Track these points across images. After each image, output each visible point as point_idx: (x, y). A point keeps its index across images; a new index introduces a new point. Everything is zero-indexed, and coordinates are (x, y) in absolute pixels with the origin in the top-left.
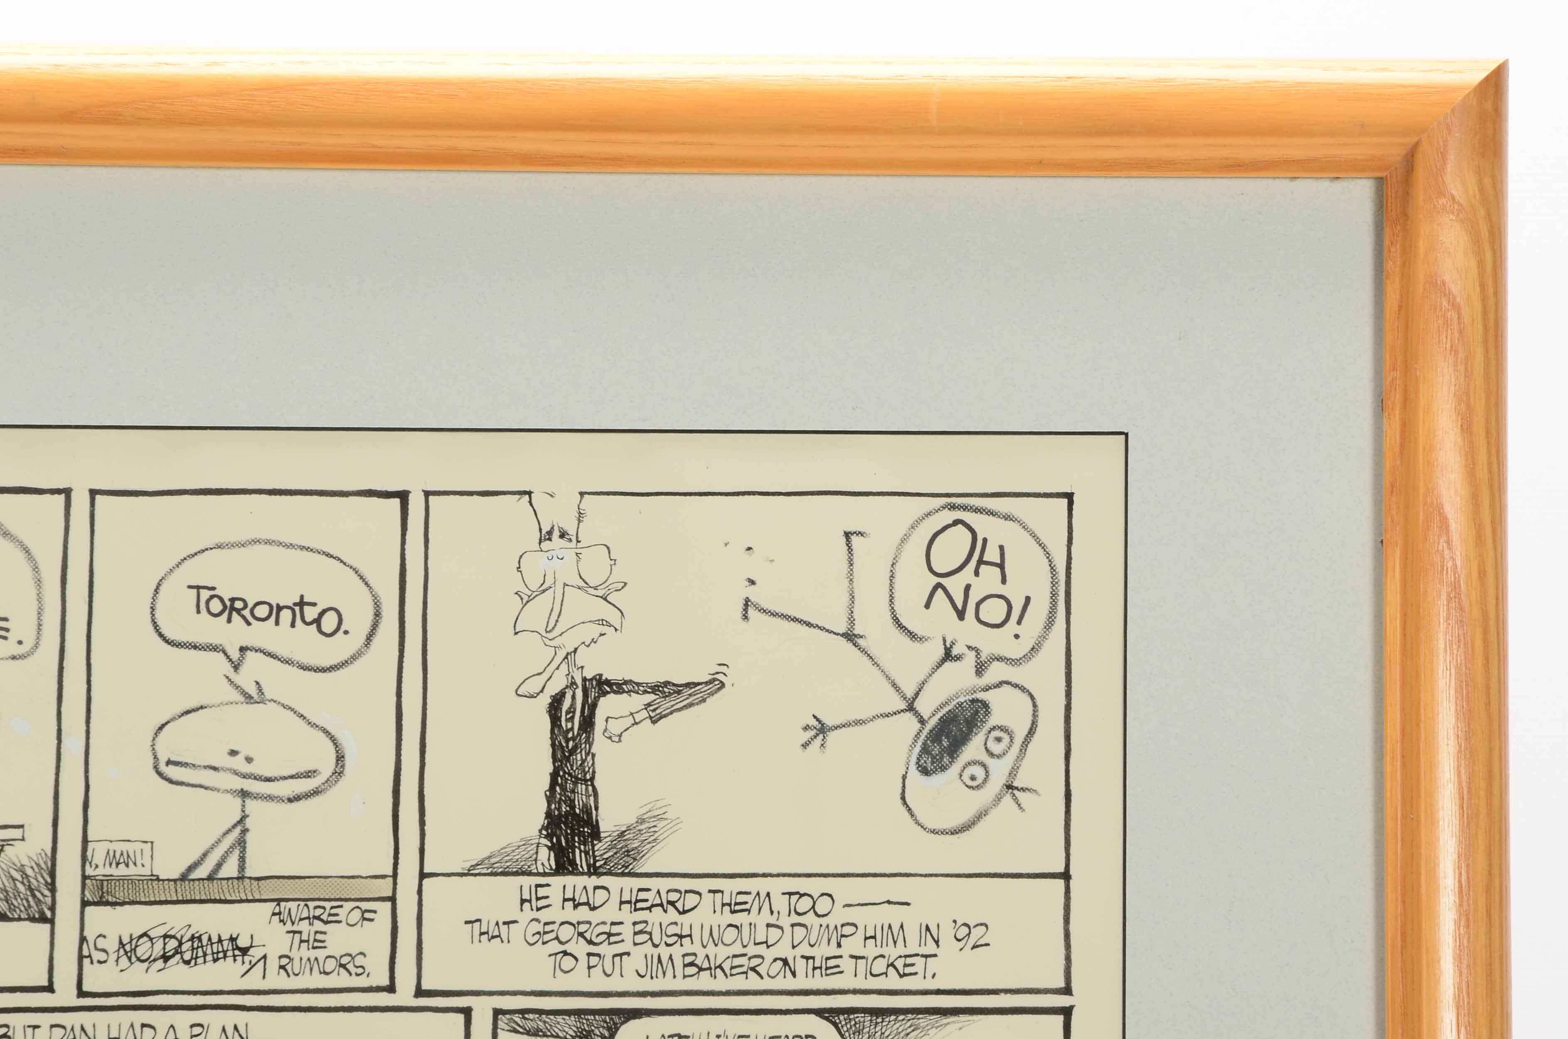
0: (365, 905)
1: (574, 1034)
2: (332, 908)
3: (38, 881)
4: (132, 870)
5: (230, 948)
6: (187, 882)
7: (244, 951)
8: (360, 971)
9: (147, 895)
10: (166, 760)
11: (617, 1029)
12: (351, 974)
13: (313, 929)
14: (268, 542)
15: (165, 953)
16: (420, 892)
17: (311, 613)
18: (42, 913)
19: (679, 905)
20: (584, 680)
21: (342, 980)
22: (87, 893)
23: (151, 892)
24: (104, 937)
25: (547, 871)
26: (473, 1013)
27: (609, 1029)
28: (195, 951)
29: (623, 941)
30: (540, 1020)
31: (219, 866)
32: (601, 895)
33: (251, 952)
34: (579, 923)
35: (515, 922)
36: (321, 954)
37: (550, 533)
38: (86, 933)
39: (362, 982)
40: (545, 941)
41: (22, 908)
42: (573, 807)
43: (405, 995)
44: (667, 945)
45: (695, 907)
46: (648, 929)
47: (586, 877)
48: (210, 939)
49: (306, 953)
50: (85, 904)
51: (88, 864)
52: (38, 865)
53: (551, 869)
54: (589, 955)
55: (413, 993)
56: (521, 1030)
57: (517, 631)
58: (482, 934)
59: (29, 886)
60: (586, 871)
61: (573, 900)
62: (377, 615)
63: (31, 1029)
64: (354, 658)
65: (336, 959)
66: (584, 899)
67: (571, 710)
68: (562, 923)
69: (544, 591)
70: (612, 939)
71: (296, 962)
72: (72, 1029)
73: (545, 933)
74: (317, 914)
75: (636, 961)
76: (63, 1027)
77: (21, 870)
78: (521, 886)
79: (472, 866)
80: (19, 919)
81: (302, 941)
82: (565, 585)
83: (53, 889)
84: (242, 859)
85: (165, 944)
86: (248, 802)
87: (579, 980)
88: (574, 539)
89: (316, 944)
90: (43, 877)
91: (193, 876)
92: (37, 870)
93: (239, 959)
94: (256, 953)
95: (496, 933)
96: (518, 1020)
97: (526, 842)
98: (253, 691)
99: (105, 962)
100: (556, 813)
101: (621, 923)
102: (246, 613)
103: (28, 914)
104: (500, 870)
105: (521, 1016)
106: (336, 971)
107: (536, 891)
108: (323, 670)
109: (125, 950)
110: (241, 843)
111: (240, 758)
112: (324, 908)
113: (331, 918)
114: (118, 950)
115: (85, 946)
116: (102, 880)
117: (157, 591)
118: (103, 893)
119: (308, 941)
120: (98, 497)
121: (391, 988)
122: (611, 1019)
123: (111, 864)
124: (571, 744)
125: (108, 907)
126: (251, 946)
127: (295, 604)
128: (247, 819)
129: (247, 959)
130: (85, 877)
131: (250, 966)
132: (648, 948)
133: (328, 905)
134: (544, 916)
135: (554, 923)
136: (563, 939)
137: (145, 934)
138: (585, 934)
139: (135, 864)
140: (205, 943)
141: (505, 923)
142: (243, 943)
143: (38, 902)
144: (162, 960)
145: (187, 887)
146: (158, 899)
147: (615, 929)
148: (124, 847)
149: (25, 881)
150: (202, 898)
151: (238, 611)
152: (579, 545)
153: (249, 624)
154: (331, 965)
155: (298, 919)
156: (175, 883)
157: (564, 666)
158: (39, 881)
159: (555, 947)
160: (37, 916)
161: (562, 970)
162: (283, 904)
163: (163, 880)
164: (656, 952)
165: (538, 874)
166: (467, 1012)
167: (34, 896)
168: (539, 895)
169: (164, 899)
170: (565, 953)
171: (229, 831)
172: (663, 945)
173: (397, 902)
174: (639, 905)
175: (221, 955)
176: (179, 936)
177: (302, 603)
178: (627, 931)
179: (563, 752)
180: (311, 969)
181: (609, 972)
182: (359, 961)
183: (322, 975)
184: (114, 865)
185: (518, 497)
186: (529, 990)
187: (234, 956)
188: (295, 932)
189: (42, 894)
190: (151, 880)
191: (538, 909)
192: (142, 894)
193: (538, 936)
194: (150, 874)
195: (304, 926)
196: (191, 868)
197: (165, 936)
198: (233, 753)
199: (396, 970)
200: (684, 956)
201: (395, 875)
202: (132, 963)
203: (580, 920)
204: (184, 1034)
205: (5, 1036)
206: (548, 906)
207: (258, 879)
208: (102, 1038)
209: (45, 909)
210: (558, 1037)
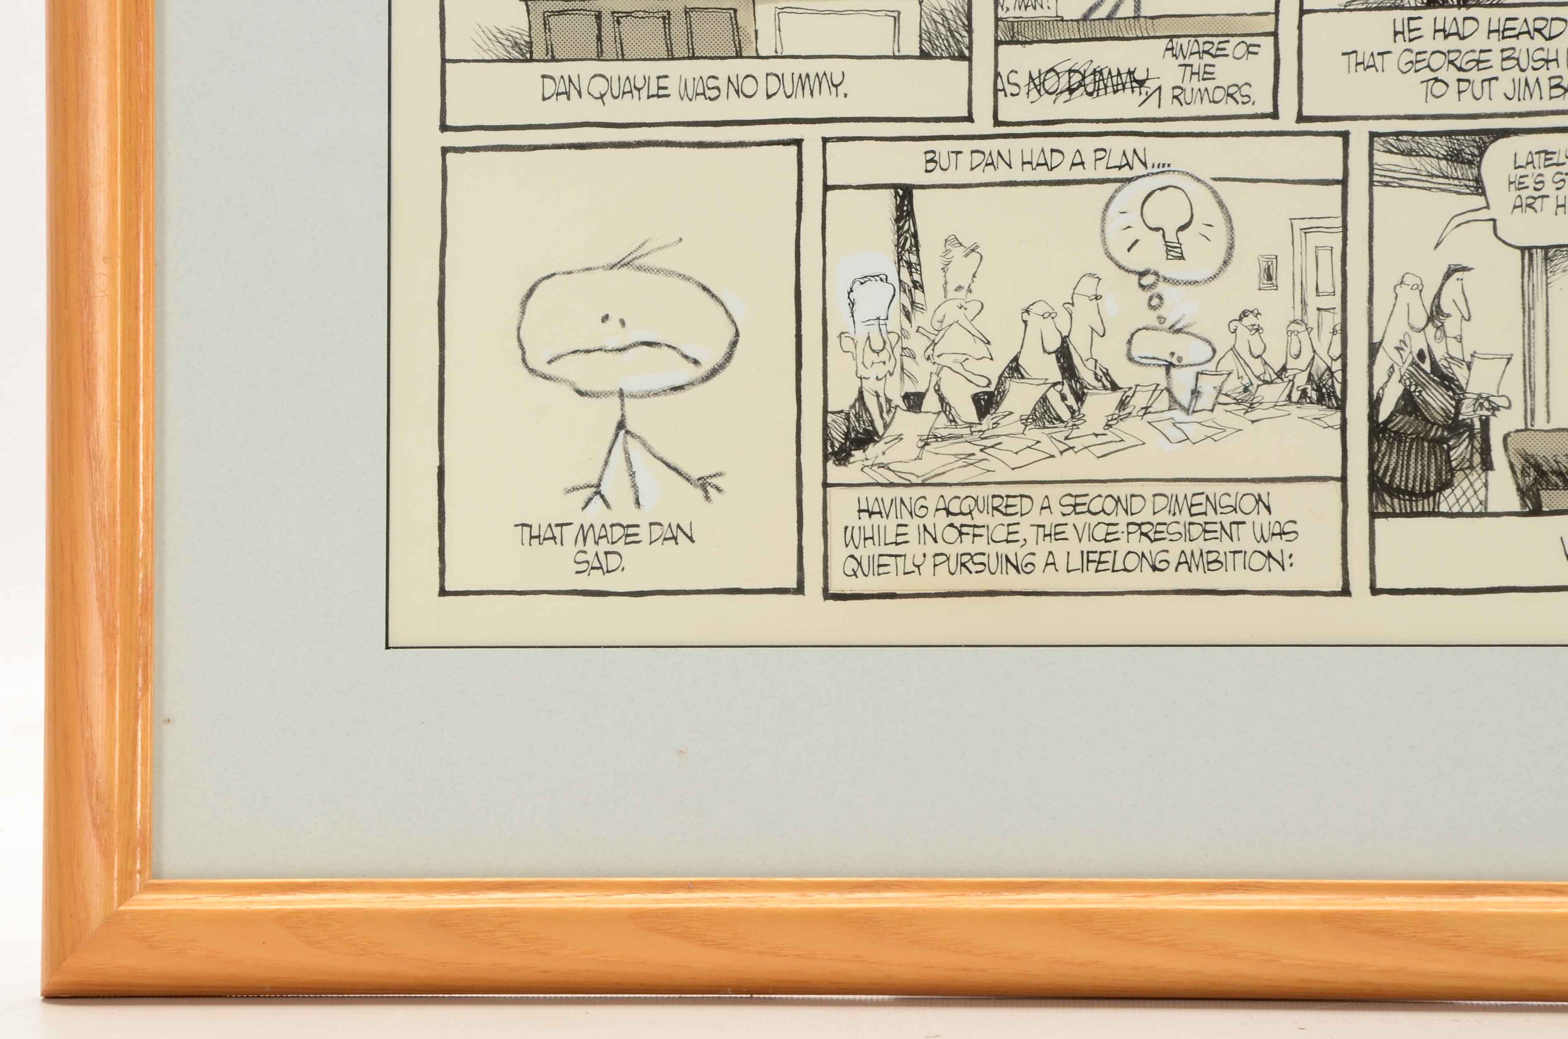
0: (1249, 40)
1: (1445, 154)
2: (1220, 43)
3: (956, 23)
4: (1039, 12)
5: (1128, 80)
6: (1088, 22)
7: (1141, 83)
8: (1246, 99)
9: (1053, 34)
11: (1486, 148)
12: (1237, 103)
13: (1203, 63)
15: (1070, 86)
16: (1300, 27)
18: (961, 52)
19: (1546, 32)
21: (1230, 108)
22: (999, 33)
23: (1056, 31)
24: (1016, 72)
25: (1419, 5)
26: (1351, 136)
27: (1479, 148)
28: (1097, 84)
29: (1491, 67)
30: (1413, 142)
31: (1116, 7)
32: (1470, 26)
33: (1147, 84)
34: (1449, 52)
35: (1389, 52)
36: (1210, 85)
38: (999, 70)
39: (1248, 110)
40: (1417, 69)
41: (944, 48)
43: (1287, 121)
44: (1534, 69)
45: (1561, 33)
46: (1516, 55)
47: (1456, 9)
48: (1110, 73)
49: (1196, 83)
50: (998, 43)
51: (1000, 8)
52: (956, 9)
53: (1423, 3)
54: (1459, 80)
55: (1295, 119)
56: (1396, 151)
58: (1358, 64)
59: (949, 28)
60: (1456, 3)
61: (1444, 30)
63: (955, 154)
65: (1224, 89)
66: (1454, 30)
68: (1434, 53)
70: (1481, 66)
71: (1188, 92)
72: (990, 154)
73: (1417, 62)
74: (1206, 49)
75: (1504, 84)
76: (983, 153)
77: (942, 14)
78: (1395, 20)
79: (1348, 2)
80: (941, 57)
81: (1193, 74)
83: (969, 30)
85: (1070, 78)
87: (1450, 104)
89: (1206, 76)
90: (961, 20)
91: (1092, 17)
92: (955, 13)
93: (1137, 90)
94: (1151, 85)
95: (1371, 63)
96: (1392, 141)
99: (1017, 94)
101: (1490, 51)
103: (949, 53)
104: (1375, 5)
105: (1395, 138)
106: (1224, 101)
107: (1409, 23)
109: (1035, 84)
112: (1212, 43)
113: (1219, 53)
114: (1029, 84)
115: (999, 80)
116: (1013, 22)
118: (1014, 33)
119: (1198, 73)
121: (1275, 115)
122: (1481, 139)
123: (1020, 7)
125: (1019, 46)
126: (1147, 79)
129: (1143, 90)
130: (997, 19)
131: (1146, 97)
132: (1516, 73)
133: (1216, 40)
134: (1416, 46)
135: (1425, 52)
136: (1434, 67)
137: (1052, 70)
138: (1455, 62)
139: (1042, 7)
140: (1105, 76)
141: (1379, 54)
142: (1139, 75)
143: (957, 42)
144: (1068, 92)
145: (1089, 27)
146: (1062, 38)
147: (1483, 57)
149: (946, 24)
150: (1103, 36)
154: (1219, 94)
155: (1189, 53)
156: (1078, 23)
158: (958, 24)
159: (1427, 74)
160: (956, 54)
161: (1434, 96)
162: (1175, 40)
163: (1067, 21)
164: (1523, 76)
165: (1410, 8)
166: (1345, 136)
167: (953, 36)
168: (1411, 28)
169: (1068, 38)
170: (1436, 80)
172: (1530, 69)
173: (1279, 36)
174: (1507, 33)
175: (1120, 87)
176: (1082, 71)
178: (1495, 58)
180: (1202, 99)
181: (1478, 96)
182: (1245, 90)
183: (1212, 104)
184: (1023, 8)
186: (1403, 114)
187: (1132, 88)
188: (1186, 65)
189: (961, 35)
190: (1057, 20)
191: (1411, 40)
192: (1049, 33)
193: (1410, 65)
194: (1055, 15)
195: (1194, 60)
196: (1092, 9)
197: (1070, 71)
199: (1279, 98)
200: (1550, 79)
201: (1277, 13)
202: (1041, 96)
203: (1451, 49)
204: (1089, 158)
205: (932, 160)
206: (1420, 37)
207: (1153, 18)
208: (1016, 163)
209: (964, 49)
210: (1430, 156)
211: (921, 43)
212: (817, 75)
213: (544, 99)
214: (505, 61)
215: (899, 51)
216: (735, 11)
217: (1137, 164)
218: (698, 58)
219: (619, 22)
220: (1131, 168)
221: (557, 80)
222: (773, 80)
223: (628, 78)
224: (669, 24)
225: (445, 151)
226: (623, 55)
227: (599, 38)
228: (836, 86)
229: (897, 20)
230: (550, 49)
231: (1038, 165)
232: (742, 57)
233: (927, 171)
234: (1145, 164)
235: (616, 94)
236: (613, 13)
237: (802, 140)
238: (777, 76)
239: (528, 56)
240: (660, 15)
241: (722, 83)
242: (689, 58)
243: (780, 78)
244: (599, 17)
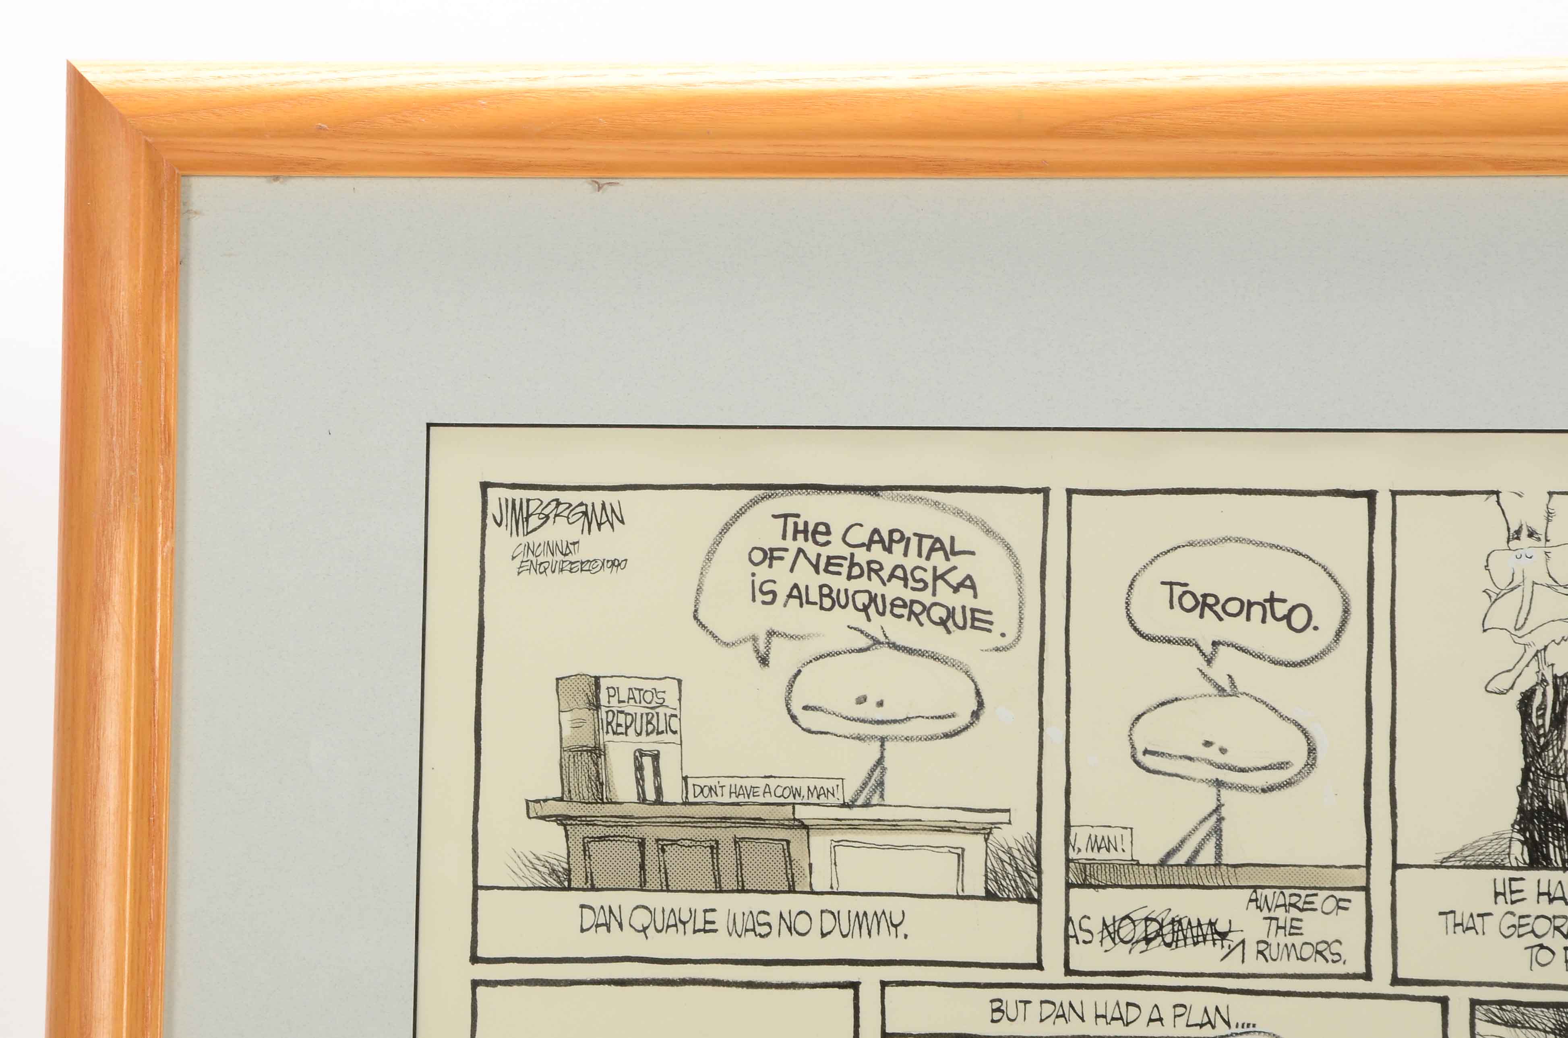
0: (1339, 894)
1: (1553, 1027)
2: (1307, 896)
3: (1024, 863)
4: (1113, 855)
5: (1209, 932)
6: (1166, 868)
7: (1223, 936)
8: (1336, 958)
9: (1128, 879)
10: (1143, 749)
12: (1327, 961)
13: (1289, 916)
14: (1238, 540)
15: (1146, 935)
16: (1393, 882)
17: (1281, 609)
18: (1029, 894)
20: (1555, 677)
21: (1319, 966)
22: (1071, 875)
23: (1132, 876)
24: (1089, 918)
25: (1520, 865)
26: (1450, 1003)
28: (1176, 934)
30: (1518, 1012)
31: (1196, 853)
33: (1230, 936)
34: (1554, 917)
35: (1490, 914)
36: (1298, 940)
37: (1518, 532)
38: (1070, 915)
39: (1339, 969)
40: (1520, 934)
41: (1011, 889)
42: (1545, 802)
43: (1381, 982)
47: (1561, 872)
48: (1189, 923)
49: (1282, 938)
50: (1069, 886)
51: (1071, 848)
52: (1024, 848)
53: (1525, 863)
55: (1389, 982)
56: (1499, 1021)
57: (1485, 628)
58: (1456, 925)
59: (1017, 868)
60: (1561, 866)
61: (1548, 894)
62: (1346, 611)
63: (1023, 1004)
64: (1324, 653)
65: (1313, 945)
66: (1559, 894)
67: (1542, 707)
68: (1538, 917)
69: (1512, 589)
71: (1274, 948)
72: (1061, 1005)
73: (1520, 926)
74: (1293, 902)
76: (1053, 1004)
77: (1009, 851)
78: (1495, 880)
79: (1444, 858)
80: (1008, 899)
82: (1534, 583)
83: (1039, 872)
84: (1219, 847)
85: (1146, 927)
86: (1223, 791)
87: (1556, 974)
88: (1543, 537)
89: (1293, 931)
90: (1029, 859)
91: (1171, 862)
92: (1023, 852)
93: (1219, 943)
94: (1235, 938)
95: (1471, 925)
96: (1495, 1011)
97: (1499, 836)
98: (1225, 684)
99: (1090, 942)
100: (1529, 808)
102: (1218, 608)
103: (1017, 895)
104: (1473, 863)
105: (1498, 1007)
106: (1313, 958)
107: (1510, 884)
108: (1294, 665)
109: (1108, 931)
110: (1217, 831)
111: (1214, 749)
112: (1299, 896)
113: (1307, 906)
114: (1102, 931)
115: (1070, 926)
116: (1085, 864)
117: (1131, 586)
118: (1086, 876)
119: (1284, 928)
120: (1074, 496)
121: (1367, 976)
123: (1092, 849)
124: (1542, 740)
125: (1092, 890)
126: (1230, 931)
127: (1266, 601)
128: (1223, 808)
129: (1226, 943)
130: (1068, 861)
131: (1229, 950)
133: (1303, 893)
134: (1519, 909)
135: (1528, 916)
136: (1539, 933)
137: (1127, 917)
138: (1561, 929)
139: (1116, 849)
140: (1185, 926)
141: (1479, 915)
142: (1221, 927)
143: (1026, 883)
144: (1144, 942)
145: (1166, 873)
146: (1138, 883)
148: (1105, 832)
149: (1013, 863)
150: (1181, 883)
151: (1210, 607)
152: (1548, 544)
153: (1221, 619)
154: (1307, 951)
155: (1274, 906)
156: (1155, 869)
157: (1534, 664)
158: (1025, 864)
159: (1531, 940)
160: (1025, 896)
161: (1539, 963)
162: (1259, 891)
163: (1143, 865)
165: (1512, 868)
166: (1444, 1002)
167: (1021, 877)
168: (1513, 889)
169: (1145, 883)
170: (1542, 947)
171: (1205, 819)
173: (1371, 892)
175: (1200, 939)
176: (1159, 919)
177: (1272, 600)
179: (1534, 748)
180: (1289, 956)
182: (1335, 948)
183: (1300, 961)
184: (1096, 849)
185: (1485, 496)
186: (1506, 982)
187: (1214, 940)
188: (1271, 919)
189: (1029, 876)
190: (1132, 864)
191: (1513, 902)
192: (1124, 878)
193: (1513, 929)
194: (1130, 859)
195: (1280, 913)
196: (1170, 854)
197: (1147, 919)
198: (1208, 744)
199: (1372, 958)
201: (1368, 866)
202: (1115, 944)
203: (1556, 914)
204: (1167, 1014)
205: (999, 1010)
206: (1523, 900)
207: (1235, 866)
208: (1089, 1016)
209: (1032, 890)
210: (1537, 1029)
211: (986, 882)
212: (875, 914)
213: (582, 930)
214: (541, 888)
215: (963, 890)
216: (788, 842)
217: (1219, 1023)
218: (748, 891)
219: (663, 851)
220: (1213, 1027)
221: (597, 911)
222: (828, 917)
223: (672, 910)
224: (718, 854)
225: (475, 984)
226: (667, 885)
227: (642, 867)
228: (896, 926)
229: (960, 857)
230: (589, 876)
231: (1113, 1019)
232: (795, 892)
233: (993, 1021)
234: (1228, 1024)
235: (659, 927)
236: (657, 840)
237: (858, 983)
238: (833, 913)
239: (566, 884)
240: (708, 844)
241: (774, 920)
242: (738, 891)
243: (836, 916)
244: (642, 844)
